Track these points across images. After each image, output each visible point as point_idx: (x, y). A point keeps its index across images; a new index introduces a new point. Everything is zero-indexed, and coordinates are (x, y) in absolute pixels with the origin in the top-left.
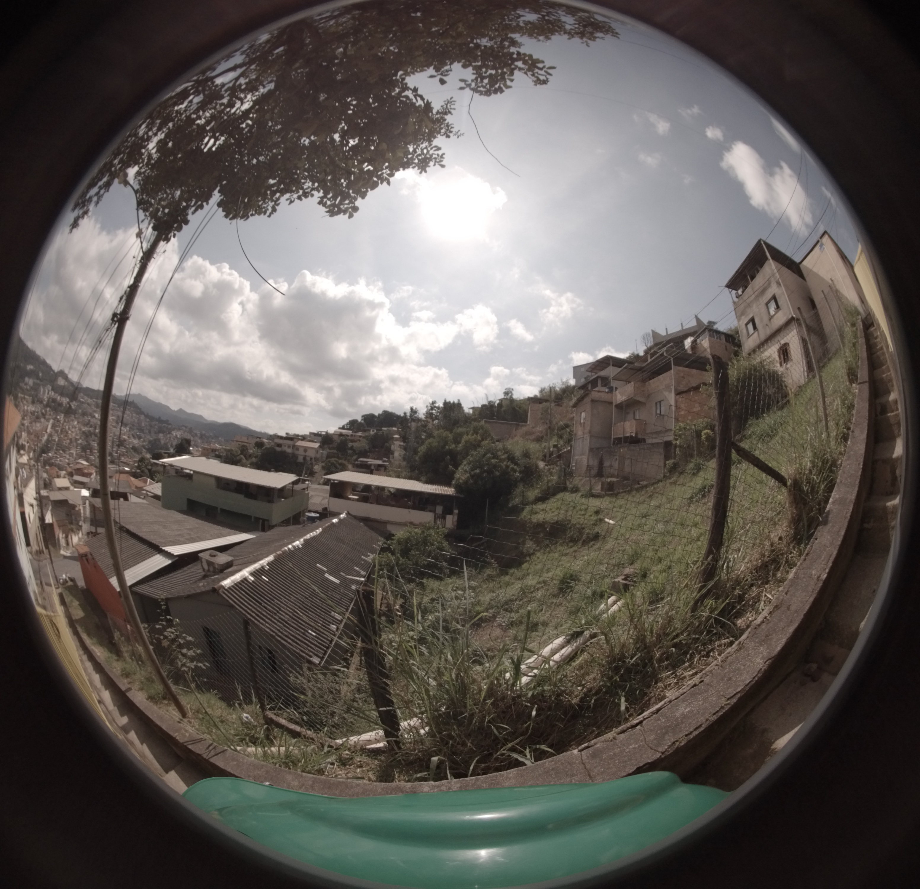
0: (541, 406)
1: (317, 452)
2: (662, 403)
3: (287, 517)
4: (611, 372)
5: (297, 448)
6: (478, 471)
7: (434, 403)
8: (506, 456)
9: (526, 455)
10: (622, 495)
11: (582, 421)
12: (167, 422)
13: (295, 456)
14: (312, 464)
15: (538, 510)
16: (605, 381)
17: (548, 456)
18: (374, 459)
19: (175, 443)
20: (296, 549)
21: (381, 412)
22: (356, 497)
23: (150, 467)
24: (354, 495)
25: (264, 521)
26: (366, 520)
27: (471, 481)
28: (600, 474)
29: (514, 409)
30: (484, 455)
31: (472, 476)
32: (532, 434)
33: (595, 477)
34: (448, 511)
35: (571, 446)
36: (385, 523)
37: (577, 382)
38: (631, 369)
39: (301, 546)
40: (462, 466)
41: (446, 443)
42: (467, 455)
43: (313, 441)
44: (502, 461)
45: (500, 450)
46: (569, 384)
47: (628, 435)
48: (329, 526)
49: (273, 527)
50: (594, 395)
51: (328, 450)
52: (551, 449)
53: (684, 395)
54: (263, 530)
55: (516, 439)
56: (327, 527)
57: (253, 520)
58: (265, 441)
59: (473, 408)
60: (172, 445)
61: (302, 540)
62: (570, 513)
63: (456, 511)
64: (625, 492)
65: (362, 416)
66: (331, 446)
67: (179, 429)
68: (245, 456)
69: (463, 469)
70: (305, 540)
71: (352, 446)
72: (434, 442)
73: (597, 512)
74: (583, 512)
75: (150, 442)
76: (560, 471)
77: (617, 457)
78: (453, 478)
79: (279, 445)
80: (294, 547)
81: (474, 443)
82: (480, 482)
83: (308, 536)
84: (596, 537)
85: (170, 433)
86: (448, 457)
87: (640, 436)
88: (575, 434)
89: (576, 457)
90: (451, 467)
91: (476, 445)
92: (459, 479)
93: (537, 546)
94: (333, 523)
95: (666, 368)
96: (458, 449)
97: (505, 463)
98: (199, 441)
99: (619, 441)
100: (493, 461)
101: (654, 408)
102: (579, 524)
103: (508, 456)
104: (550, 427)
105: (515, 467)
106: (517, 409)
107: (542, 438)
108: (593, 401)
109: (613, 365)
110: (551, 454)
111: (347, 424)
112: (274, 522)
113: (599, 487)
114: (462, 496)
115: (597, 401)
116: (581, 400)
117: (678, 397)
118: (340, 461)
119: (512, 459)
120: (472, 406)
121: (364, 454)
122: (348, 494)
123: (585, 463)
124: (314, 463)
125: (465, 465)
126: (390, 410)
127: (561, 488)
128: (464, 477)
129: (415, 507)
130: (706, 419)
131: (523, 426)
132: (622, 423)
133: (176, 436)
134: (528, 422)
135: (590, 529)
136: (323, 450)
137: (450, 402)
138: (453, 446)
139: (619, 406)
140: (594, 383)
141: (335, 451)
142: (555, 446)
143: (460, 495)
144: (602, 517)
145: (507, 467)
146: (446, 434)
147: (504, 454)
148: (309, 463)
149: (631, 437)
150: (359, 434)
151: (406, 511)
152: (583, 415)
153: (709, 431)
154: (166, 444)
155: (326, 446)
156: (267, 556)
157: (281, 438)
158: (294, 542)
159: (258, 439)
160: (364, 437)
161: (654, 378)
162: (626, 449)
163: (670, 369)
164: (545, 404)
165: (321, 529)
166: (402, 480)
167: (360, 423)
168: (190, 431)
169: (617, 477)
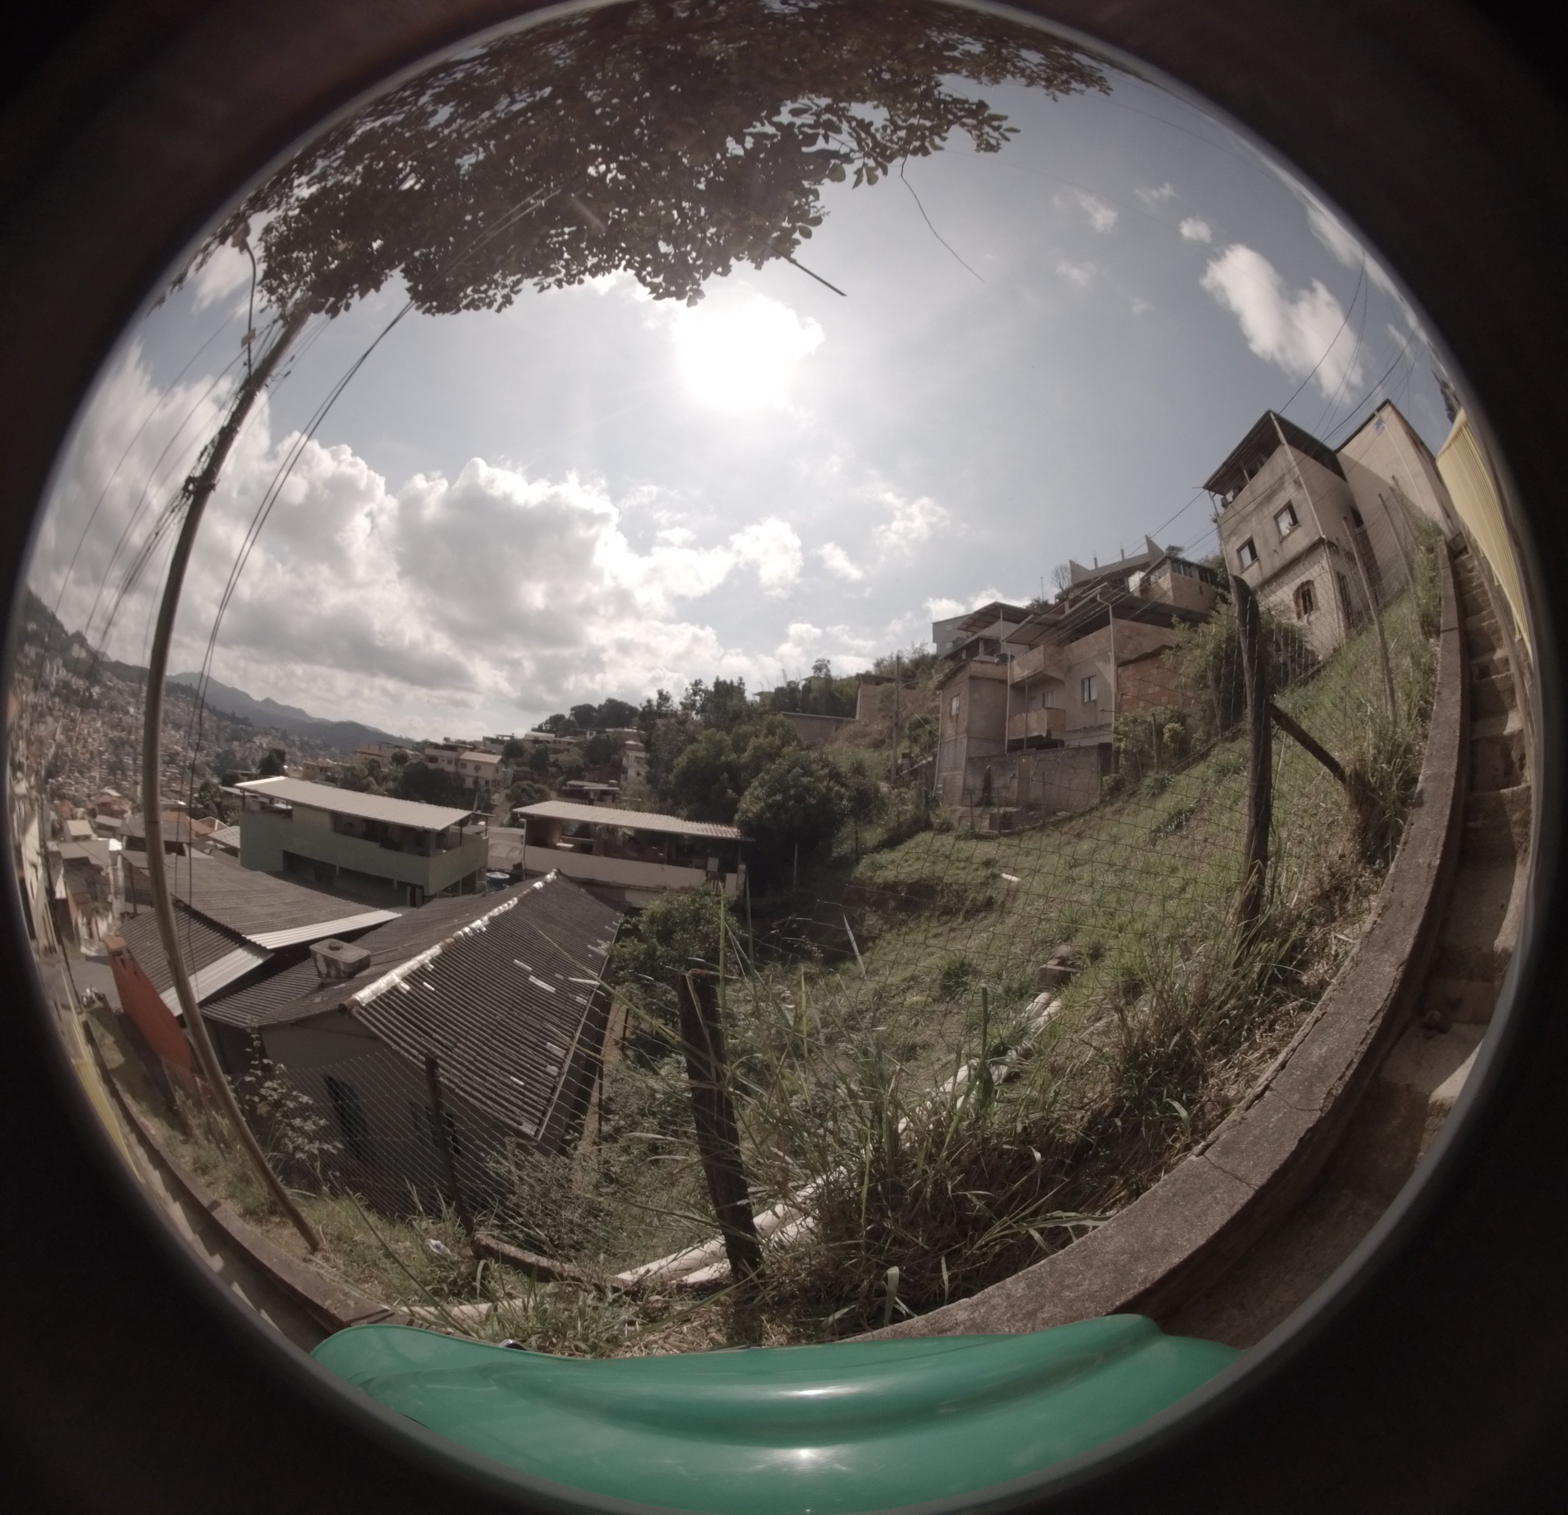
0: (880, 688)
1: (497, 771)
2: (1093, 681)
3: (453, 881)
4: (1000, 630)
5: (464, 766)
6: (779, 797)
7: (697, 683)
8: (826, 771)
9: (859, 769)
10: (1030, 833)
11: (954, 713)
12: (245, 721)
13: (459, 778)
14: (488, 791)
15: (884, 863)
16: (992, 645)
17: (894, 772)
18: (594, 781)
19: (259, 757)
20: (477, 933)
21: (603, 702)
22: (570, 846)
23: (218, 800)
24: (565, 841)
25: (414, 887)
26: (590, 885)
27: (768, 815)
28: (987, 801)
29: (831, 695)
30: (789, 771)
31: (769, 807)
32: (865, 735)
33: (979, 805)
34: (728, 867)
35: (934, 756)
36: (622, 888)
37: (939, 648)
38: (1039, 624)
39: (484, 929)
40: (750, 790)
41: (720, 751)
42: (758, 770)
43: (489, 752)
44: (820, 779)
45: (814, 761)
46: (926, 652)
47: (1035, 734)
48: (528, 894)
49: (430, 898)
50: (975, 668)
51: (516, 768)
52: (900, 761)
53: (1131, 666)
54: (413, 904)
55: (837, 745)
56: (526, 896)
57: (396, 886)
58: (409, 752)
59: (760, 694)
60: (254, 763)
61: (486, 918)
62: (938, 868)
63: (742, 867)
64: (1034, 829)
65: (572, 709)
66: (520, 760)
67: (266, 734)
68: (376, 780)
69: (752, 794)
70: (491, 919)
71: (556, 760)
72: (701, 749)
73: (988, 864)
74: (962, 864)
75: (218, 756)
76: (919, 795)
77: (1017, 772)
78: (736, 811)
79: (433, 759)
80: (473, 930)
81: (768, 750)
82: (783, 816)
83: (495, 912)
84: (989, 904)
85: (250, 741)
86: (726, 775)
87: (1055, 736)
88: (942, 735)
89: (944, 774)
90: (730, 791)
91: (773, 755)
92: (745, 812)
93: (885, 923)
94: (535, 889)
95: (1101, 622)
96: (743, 761)
97: (825, 783)
98: (299, 754)
99: (1017, 746)
100: (805, 780)
101: (1079, 689)
102: (957, 883)
103: (830, 772)
104: (896, 724)
105: (843, 790)
106: (837, 694)
107: (882, 742)
108: (972, 678)
109: (1004, 619)
110: (899, 769)
111: (546, 723)
112: (432, 890)
113: (986, 823)
114: (753, 840)
115: (979, 678)
116: (950, 677)
117: (1120, 670)
118: (536, 786)
119: (835, 776)
120: (759, 690)
121: (576, 773)
122: (555, 840)
123: (960, 782)
124: (492, 789)
125: (755, 789)
126: (619, 698)
127: (921, 824)
128: (756, 808)
129: (673, 861)
130: (1170, 707)
131: (849, 722)
132: (1024, 715)
133: (261, 747)
134: (857, 717)
135: (978, 892)
136: (507, 766)
137: (725, 683)
138: (734, 756)
139: (1018, 687)
140: (972, 648)
141: (527, 769)
142: (905, 756)
143: (748, 839)
144: (996, 871)
145: (829, 789)
146: (721, 735)
147: (823, 767)
148: (483, 789)
149: (1040, 737)
150: (567, 739)
151: (656, 867)
152: (955, 704)
153: (1176, 725)
154: (244, 759)
155: (511, 760)
156: (429, 948)
157: (436, 746)
158: (473, 921)
159: (397, 750)
160: (576, 745)
161: (1077, 639)
162: (1031, 758)
163: (1108, 623)
164: (886, 685)
165: (516, 900)
166: (647, 816)
167: (569, 721)
168: (284, 736)
169: (1015, 805)
